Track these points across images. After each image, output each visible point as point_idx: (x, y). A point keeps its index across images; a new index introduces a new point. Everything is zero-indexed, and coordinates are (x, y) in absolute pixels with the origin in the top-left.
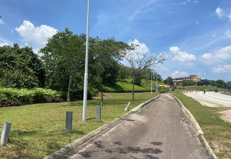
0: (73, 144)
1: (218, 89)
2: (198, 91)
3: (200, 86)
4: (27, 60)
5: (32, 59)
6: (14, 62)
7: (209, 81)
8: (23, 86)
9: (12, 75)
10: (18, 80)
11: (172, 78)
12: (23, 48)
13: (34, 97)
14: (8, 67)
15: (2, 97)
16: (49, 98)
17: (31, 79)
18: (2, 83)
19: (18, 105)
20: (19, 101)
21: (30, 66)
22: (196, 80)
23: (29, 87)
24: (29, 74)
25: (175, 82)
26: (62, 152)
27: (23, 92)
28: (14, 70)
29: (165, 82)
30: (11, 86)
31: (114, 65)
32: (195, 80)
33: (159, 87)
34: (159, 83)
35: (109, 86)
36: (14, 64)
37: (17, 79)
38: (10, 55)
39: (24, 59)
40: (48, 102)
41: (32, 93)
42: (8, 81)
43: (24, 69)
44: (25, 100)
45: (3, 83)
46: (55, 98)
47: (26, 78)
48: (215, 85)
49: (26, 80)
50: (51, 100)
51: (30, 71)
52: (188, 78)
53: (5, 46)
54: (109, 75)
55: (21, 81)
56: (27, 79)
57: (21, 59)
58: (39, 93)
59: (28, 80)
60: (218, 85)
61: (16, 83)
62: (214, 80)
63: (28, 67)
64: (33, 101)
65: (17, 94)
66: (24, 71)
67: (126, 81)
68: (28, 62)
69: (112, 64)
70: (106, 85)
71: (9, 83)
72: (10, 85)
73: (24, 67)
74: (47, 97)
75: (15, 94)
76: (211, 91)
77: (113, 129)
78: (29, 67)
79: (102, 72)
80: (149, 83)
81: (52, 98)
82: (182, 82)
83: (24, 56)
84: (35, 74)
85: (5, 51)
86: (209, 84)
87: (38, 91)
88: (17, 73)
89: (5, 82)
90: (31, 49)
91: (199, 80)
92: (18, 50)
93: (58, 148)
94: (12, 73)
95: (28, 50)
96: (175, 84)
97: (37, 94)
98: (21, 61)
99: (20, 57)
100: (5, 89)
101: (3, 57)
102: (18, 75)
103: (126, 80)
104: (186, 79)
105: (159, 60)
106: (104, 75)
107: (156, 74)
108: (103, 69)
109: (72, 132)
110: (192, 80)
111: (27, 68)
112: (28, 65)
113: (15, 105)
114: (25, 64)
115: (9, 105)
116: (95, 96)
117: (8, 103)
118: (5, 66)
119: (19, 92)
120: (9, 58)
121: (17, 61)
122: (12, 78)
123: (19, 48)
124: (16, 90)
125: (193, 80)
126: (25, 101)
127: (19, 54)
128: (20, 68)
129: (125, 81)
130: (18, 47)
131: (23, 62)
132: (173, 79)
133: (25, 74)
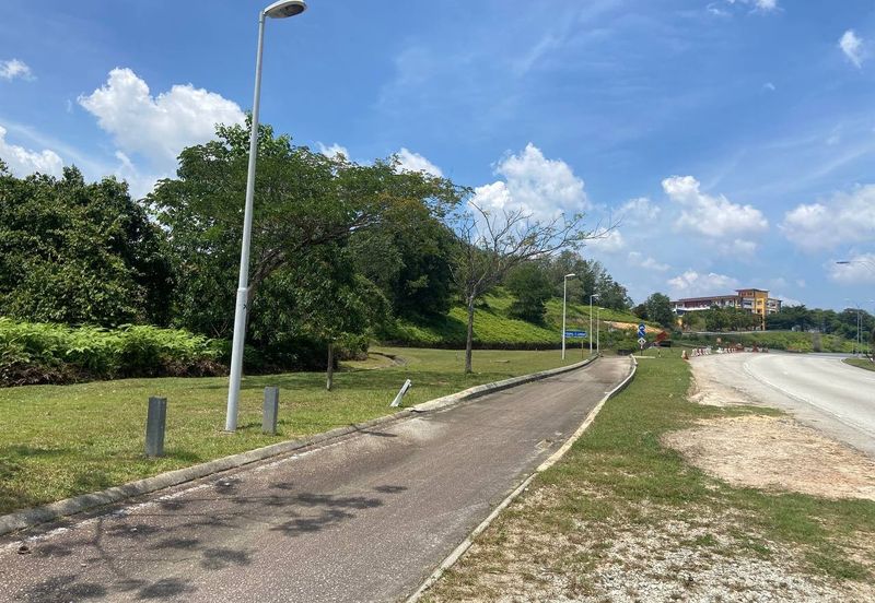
0: (150, 480)
1: (847, 343)
2: (761, 350)
3: (777, 332)
4: (106, 226)
5: (125, 223)
6: (61, 233)
7: (812, 312)
8: (88, 319)
9: (54, 278)
10: (71, 297)
11: (668, 299)
12: (95, 184)
13: (125, 357)
14: (40, 252)
15: (14, 353)
16: (178, 362)
17: (117, 293)
18: (20, 304)
19: (65, 381)
20: (70, 367)
21: (118, 246)
22: (762, 307)
23: (110, 321)
24: (112, 274)
25: (679, 312)
26: (110, 494)
27: (87, 338)
28: (62, 262)
29: (642, 313)
30: (49, 317)
31: (440, 247)
32: (758, 307)
33: (614, 332)
34: (618, 316)
35: (420, 324)
36: (60, 242)
37: (70, 294)
38: (47, 210)
39: (97, 223)
40: (172, 374)
41: (118, 343)
42: (37, 300)
43: (96, 258)
44: (92, 366)
45: (22, 306)
46: (199, 361)
47: (100, 290)
48: (835, 329)
49: (100, 296)
50: (185, 368)
51: (115, 265)
52: (732, 299)
53: (34, 177)
54: (423, 281)
55: (82, 300)
56: (101, 294)
57: (84, 222)
58: (141, 344)
59: (107, 296)
60: (846, 330)
61: (64, 307)
62: (831, 311)
63: (108, 251)
64: (119, 371)
65: (63, 343)
66: (93, 266)
67: (491, 305)
68: (110, 234)
69: (432, 243)
70: (408, 319)
71: (43, 305)
72: (43, 312)
73: (94, 251)
74: (170, 358)
75: (57, 343)
76: (817, 350)
77: (305, 454)
78: (113, 251)
79: (395, 269)
80: (578, 315)
81: (186, 359)
82: (708, 315)
83: (98, 212)
84: (133, 276)
85: (31, 195)
86: (813, 325)
87: (138, 337)
88: (68, 273)
89: (28, 303)
90: (125, 190)
91: (775, 309)
92: (78, 193)
93: (104, 485)
94: (55, 271)
95: (113, 192)
96: (680, 322)
97: (133, 346)
98: (86, 230)
99: (84, 217)
100: (24, 326)
101: (23, 216)
102: (72, 279)
103: (491, 301)
104: (723, 301)
105: (562, 235)
106: (402, 282)
107: (606, 283)
108: (400, 260)
109: (162, 454)
110: (746, 306)
111: (104, 253)
112: (109, 243)
113: (54, 380)
114: (100, 242)
115: (36, 380)
116: (354, 358)
117: (33, 374)
118: (29, 247)
119: (72, 337)
120: (44, 219)
121: (70, 231)
122: (51, 290)
123: (82, 184)
124: (60, 332)
125: (749, 307)
126: (90, 367)
127: (79, 204)
128: (81, 254)
129: (485, 307)
130: (80, 180)
131: (93, 233)
132: (675, 303)
133: (98, 277)
